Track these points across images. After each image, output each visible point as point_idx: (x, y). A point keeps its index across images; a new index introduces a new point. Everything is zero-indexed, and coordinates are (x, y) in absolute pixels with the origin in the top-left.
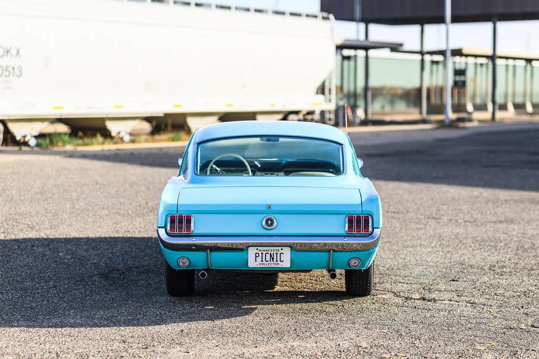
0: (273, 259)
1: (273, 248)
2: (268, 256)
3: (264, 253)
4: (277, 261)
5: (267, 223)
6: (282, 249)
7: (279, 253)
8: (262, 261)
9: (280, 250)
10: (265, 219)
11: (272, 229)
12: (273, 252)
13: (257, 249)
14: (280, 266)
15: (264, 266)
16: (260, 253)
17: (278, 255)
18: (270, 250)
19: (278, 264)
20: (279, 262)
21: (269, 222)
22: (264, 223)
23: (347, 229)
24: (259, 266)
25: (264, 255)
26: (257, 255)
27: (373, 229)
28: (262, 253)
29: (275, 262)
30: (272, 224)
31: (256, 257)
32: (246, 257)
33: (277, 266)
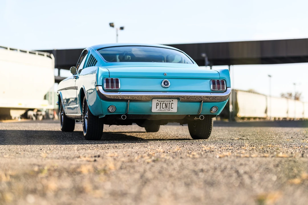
0: (167, 107)
1: (167, 100)
2: (164, 105)
3: (162, 103)
4: (169, 108)
5: (164, 84)
6: (172, 101)
7: (171, 103)
8: (160, 108)
9: (171, 101)
10: (163, 81)
11: (167, 88)
12: (167, 102)
13: (158, 101)
14: (171, 111)
15: (161, 111)
16: (159, 103)
17: (170, 104)
18: (165, 101)
19: (170, 110)
20: (170, 109)
21: (166, 83)
22: (163, 84)
23: (212, 88)
24: (158, 111)
25: (161, 104)
26: (158, 104)
27: (227, 88)
28: (161, 103)
29: (168, 109)
30: (168, 84)
31: (157, 105)
32: (151, 106)
33: (169, 111)
